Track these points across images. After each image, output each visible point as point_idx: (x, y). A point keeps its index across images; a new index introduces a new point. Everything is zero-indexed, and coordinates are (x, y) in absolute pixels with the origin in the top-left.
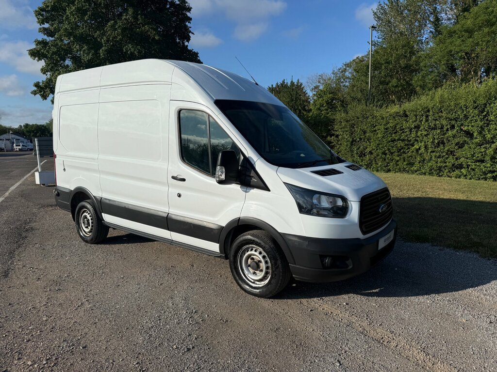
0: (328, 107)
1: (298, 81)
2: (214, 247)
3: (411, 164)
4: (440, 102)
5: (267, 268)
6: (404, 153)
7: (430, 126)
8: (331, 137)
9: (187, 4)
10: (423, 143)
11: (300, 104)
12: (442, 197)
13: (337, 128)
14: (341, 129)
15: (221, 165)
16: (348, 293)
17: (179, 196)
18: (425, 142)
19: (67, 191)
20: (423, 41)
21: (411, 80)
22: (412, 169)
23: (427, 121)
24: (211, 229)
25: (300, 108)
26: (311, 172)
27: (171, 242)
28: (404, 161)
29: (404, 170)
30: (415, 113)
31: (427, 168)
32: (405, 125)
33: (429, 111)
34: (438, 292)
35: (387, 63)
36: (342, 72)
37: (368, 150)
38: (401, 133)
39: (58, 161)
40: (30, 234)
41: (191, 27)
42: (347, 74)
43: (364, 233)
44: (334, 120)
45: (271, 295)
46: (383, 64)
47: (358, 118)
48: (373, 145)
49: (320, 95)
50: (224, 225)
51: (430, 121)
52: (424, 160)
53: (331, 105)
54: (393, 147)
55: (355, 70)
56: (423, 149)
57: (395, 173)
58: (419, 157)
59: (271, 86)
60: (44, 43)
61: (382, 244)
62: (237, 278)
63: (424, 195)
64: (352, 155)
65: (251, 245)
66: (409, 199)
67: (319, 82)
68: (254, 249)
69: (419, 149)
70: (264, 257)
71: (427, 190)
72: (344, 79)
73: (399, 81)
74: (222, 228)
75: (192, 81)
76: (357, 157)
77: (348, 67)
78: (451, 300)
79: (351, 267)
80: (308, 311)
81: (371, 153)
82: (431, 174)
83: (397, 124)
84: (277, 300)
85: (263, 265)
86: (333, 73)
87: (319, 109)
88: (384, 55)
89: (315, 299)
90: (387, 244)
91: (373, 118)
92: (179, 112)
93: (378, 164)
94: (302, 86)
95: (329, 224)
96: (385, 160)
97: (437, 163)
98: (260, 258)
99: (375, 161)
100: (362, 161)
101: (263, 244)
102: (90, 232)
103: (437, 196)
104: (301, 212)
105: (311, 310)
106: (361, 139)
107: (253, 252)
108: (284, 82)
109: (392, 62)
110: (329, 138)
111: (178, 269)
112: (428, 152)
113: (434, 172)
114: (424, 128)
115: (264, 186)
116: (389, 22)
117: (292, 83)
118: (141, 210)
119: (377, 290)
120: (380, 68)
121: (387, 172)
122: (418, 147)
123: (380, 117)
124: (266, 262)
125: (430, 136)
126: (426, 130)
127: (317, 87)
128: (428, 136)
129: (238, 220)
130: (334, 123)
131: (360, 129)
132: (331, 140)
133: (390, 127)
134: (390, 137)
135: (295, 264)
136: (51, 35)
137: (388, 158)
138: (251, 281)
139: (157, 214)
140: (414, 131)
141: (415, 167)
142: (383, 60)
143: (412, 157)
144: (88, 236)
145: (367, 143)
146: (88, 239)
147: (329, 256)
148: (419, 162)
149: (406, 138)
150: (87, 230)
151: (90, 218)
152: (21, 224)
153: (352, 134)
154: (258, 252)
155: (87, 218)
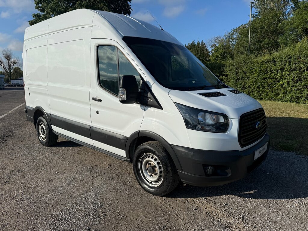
0: (222, 58)
1: (202, 41)
2: (122, 153)
3: (277, 95)
4: (299, 52)
5: (161, 172)
6: (273, 87)
7: (292, 68)
8: (222, 76)
12: (300, 117)
13: (227, 71)
14: (229, 71)
15: (122, 88)
16: (228, 194)
17: (98, 113)
18: (287, 80)
19: (31, 109)
20: (287, 14)
21: (278, 39)
22: (278, 98)
23: (289, 64)
24: (119, 139)
25: (203, 59)
26: (198, 94)
27: (94, 148)
28: (272, 93)
29: (272, 99)
30: (281, 59)
31: (288, 97)
32: (274, 68)
33: (291, 58)
35: (262, 28)
36: (231, 35)
37: (247, 85)
38: (271, 74)
39: (26, 88)
40: (10, 139)
42: (234, 36)
43: (242, 146)
44: (225, 65)
45: (163, 195)
46: (259, 29)
47: (241, 64)
48: (251, 82)
49: (216, 50)
50: (128, 136)
51: (291, 65)
52: (287, 92)
53: (224, 56)
54: (264, 83)
55: (240, 33)
56: (286, 84)
57: (266, 100)
58: (283, 90)
60: (38, 16)
61: (258, 154)
62: (139, 179)
63: (287, 116)
65: (148, 153)
66: (276, 118)
67: (216, 42)
68: (151, 156)
69: (283, 84)
70: (158, 163)
71: (290, 112)
72: (232, 40)
73: (270, 40)
74: (127, 138)
75: (107, 23)
77: (235, 31)
79: (230, 175)
80: (192, 209)
81: (249, 87)
82: (291, 101)
83: (268, 67)
84: (168, 198)
85: (157, 170)
86: (225, 36)
87: (215, 59)
88: (260, 23)
89: (200, 199)
90: (261, 155)
91: (251, 63)
92: (98, 47)
93: (254, 95)
94: (205, 45)
96: (259, 92)
97: (296, 94)
98: (155, 163)
99: (252, 93)
101: (157, 152)
102: (45, 138)
103: (297, 117)
104: (187, 127)
105: (196, 209)
106: (243, 77)
107: (150, 159)
109: (265, 27)
110: (221, 77)
111: (99, 168)
112: (289, 87)
113: (294, 100)
114: (287, 70)
115: (157, 104)
116: (263, 1)
117: (198, 43)
118: (73, 123)
119: (252, 192)
120: (256, 32)
121: (260, 100)
122: (282, 83)
123: (256, 62)
124: (160, 168)
125: (292, 75)
126: (289, 71)
127: (214, 45)
128: (290, 75)
129: (139, 132)
130: (224, 67)
131: (242, 71)
132: (222, 78)
133: (263, 69)
134: (263, 76)
135: (182, 170)
136: (43, 11)
137: (261, 90)
138: (148, 182)
139: (84, 127)
140: (280, 72)
141: (280, 96)
142: (259, 27)
143: (278, 90)
144: (44, 140)
145: (247, 80)
146: (44, 143)
147: (211, 166)
148: (283, 93)
149: (274, 77)
150: (43, 137)
151: (45, 128)
152: (8, 132)
153: (237, 74)
154: (154, 159)
155: (43, 128)
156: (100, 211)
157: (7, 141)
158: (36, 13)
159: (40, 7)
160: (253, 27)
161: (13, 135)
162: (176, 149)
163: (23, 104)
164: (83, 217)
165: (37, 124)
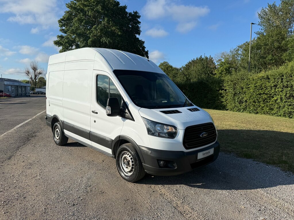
0: (226, 72)
1: (210, 56)
2: (109, 151)
3: (272, 109)
4: (291, 71)
5: (133, 165)
6: (267, 102)
7: (284, 85)
8: (222, 91)
9: (138, 14)
10: (279, 97)
11: (209, 70)
12: (282, 131)
13: (226, 86)
14: (228, 86)
15: (109, 106)
16: (181, 184)
17: (95, 122)
18: (281, 96)
19: (50, 117)
20: (292, 31)
21: (281, 55)
22: (272, 112)
23: (282, 82)
24: (108, 141)
25: (209, 72)
26: (160, 111)
27: (92, 147)
28: (267, 107)
29: (267, 113)
30: (274, 77)
31: (282, 112)
32: (268, 84)
33: (283, 76)
34: (237, 189)
35: (265, 45)
36: (236, 51)
37: (245, 99)
38: (265, 90)
39: (47, 100)
40: (33, 139)
41: (141, 27)
42: (240, 52)
43: (187, 148)
44: (224, 80)
45: (134, 181)
46: (263, 46)
47: (238, 80)
48: (248, 96)
49: (221, 65)
50: (113, 139)
51: (284, 82)
52: (280, 107)
53: (229, 71)
54: (260, 98)
55: (244, 50)
56: (279, 100)
57: (261, 114)
58: (276, 105)
59: (193, 60)
60: (61, 37)
62: (119, 170)
64: (234, 102)
65: (125, 151)
66: (259, 131)
67: (222, 57)
68: (127, 154)
69: (277, 100)
70: (131, 159)
71: (274, 126)
72: (237, 55)
73: (274, 56)
74: (113, 140)
76: (237, 104)
77: (240, 48)
78: (243, 194)
79: (176, 168)
80: (151, 191)
81: (246, 101)
82: (285, 116)
83: (262, 84)
84: (137, 184)
85: (131, 163)
86: (231, 52)
87: (221, 73)
88: (264, 40)
89: (160, 186)
90: (205, 156)
91: (248, 80)
92: (97, 76)
93: (250, 109)
94: (213, 59)
95: (165, 141)
96: (255, 106)
97: (288, 109)
99: (249, 107)
100: (241, 106)
101: (130, 151)
102: (59, 139)
103: (279, 130)
104: (149, 134)
105: (153, 192)
106: (240, 92)
107: (126, 155)
108: (201, 57)
109: (268, 45)
110: (220, 91)
111: (95, 163)
112: (282, 102)
113: (287, 115)
114: (280, 87)
115: (131, 117)
116: (269, 20)
117: (207, 58)
118: (79, 128)
119: (200, 184)
120: (261, 48)
121: (256, 114)
122: (276, 99)
123: (252, 79)
124: (132, 162)
126: (281, 88)
127: (219, 60)
128: (283, 92)
129: (120, 136)
130: (223, 82)
131: (240, 86)
132: (222, 92)
133: (258, 85)
134: (258, 91)
135: (145, 163)
136: (65, 33)
137: (257, 105)
138: (125, 172)
139: (86, 131)
140: (273, 88)
141: (275, 111)
142: (263, 44)
143: (272, 104)
144: (58, 141)
145: (244, 95)
146: (58, 143)
147: (163, 160)
148: (277, 108)
149: (268, 93)
150: (58, 138)
151: (59, 132)
152: (32, 133)
153: (235, 89)
154: (129, 155)
155: (58, 131)
156: (88, 188)
157: (31, 141)
158: (60, 35)
159: (63, 30)
160: (256, 44)
161: (35, 136)
162: (141, 149)
163: (44, 111)
164: (77, 191)
165: (54, 128)
